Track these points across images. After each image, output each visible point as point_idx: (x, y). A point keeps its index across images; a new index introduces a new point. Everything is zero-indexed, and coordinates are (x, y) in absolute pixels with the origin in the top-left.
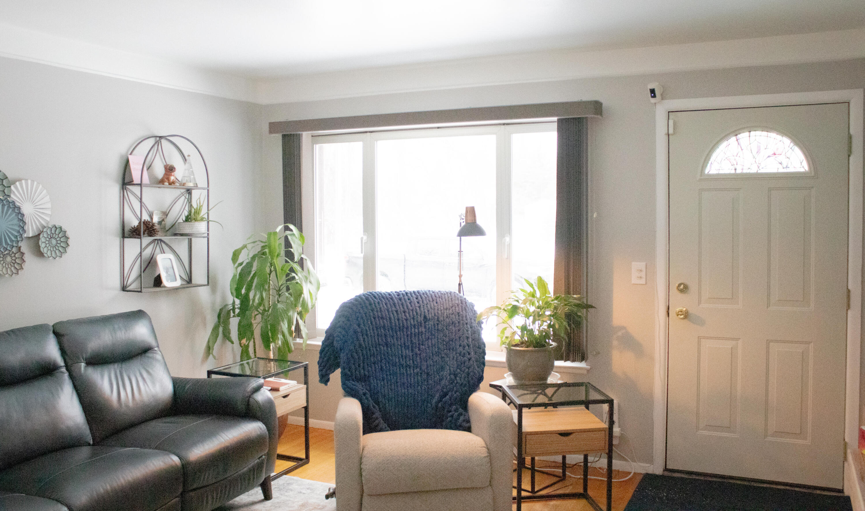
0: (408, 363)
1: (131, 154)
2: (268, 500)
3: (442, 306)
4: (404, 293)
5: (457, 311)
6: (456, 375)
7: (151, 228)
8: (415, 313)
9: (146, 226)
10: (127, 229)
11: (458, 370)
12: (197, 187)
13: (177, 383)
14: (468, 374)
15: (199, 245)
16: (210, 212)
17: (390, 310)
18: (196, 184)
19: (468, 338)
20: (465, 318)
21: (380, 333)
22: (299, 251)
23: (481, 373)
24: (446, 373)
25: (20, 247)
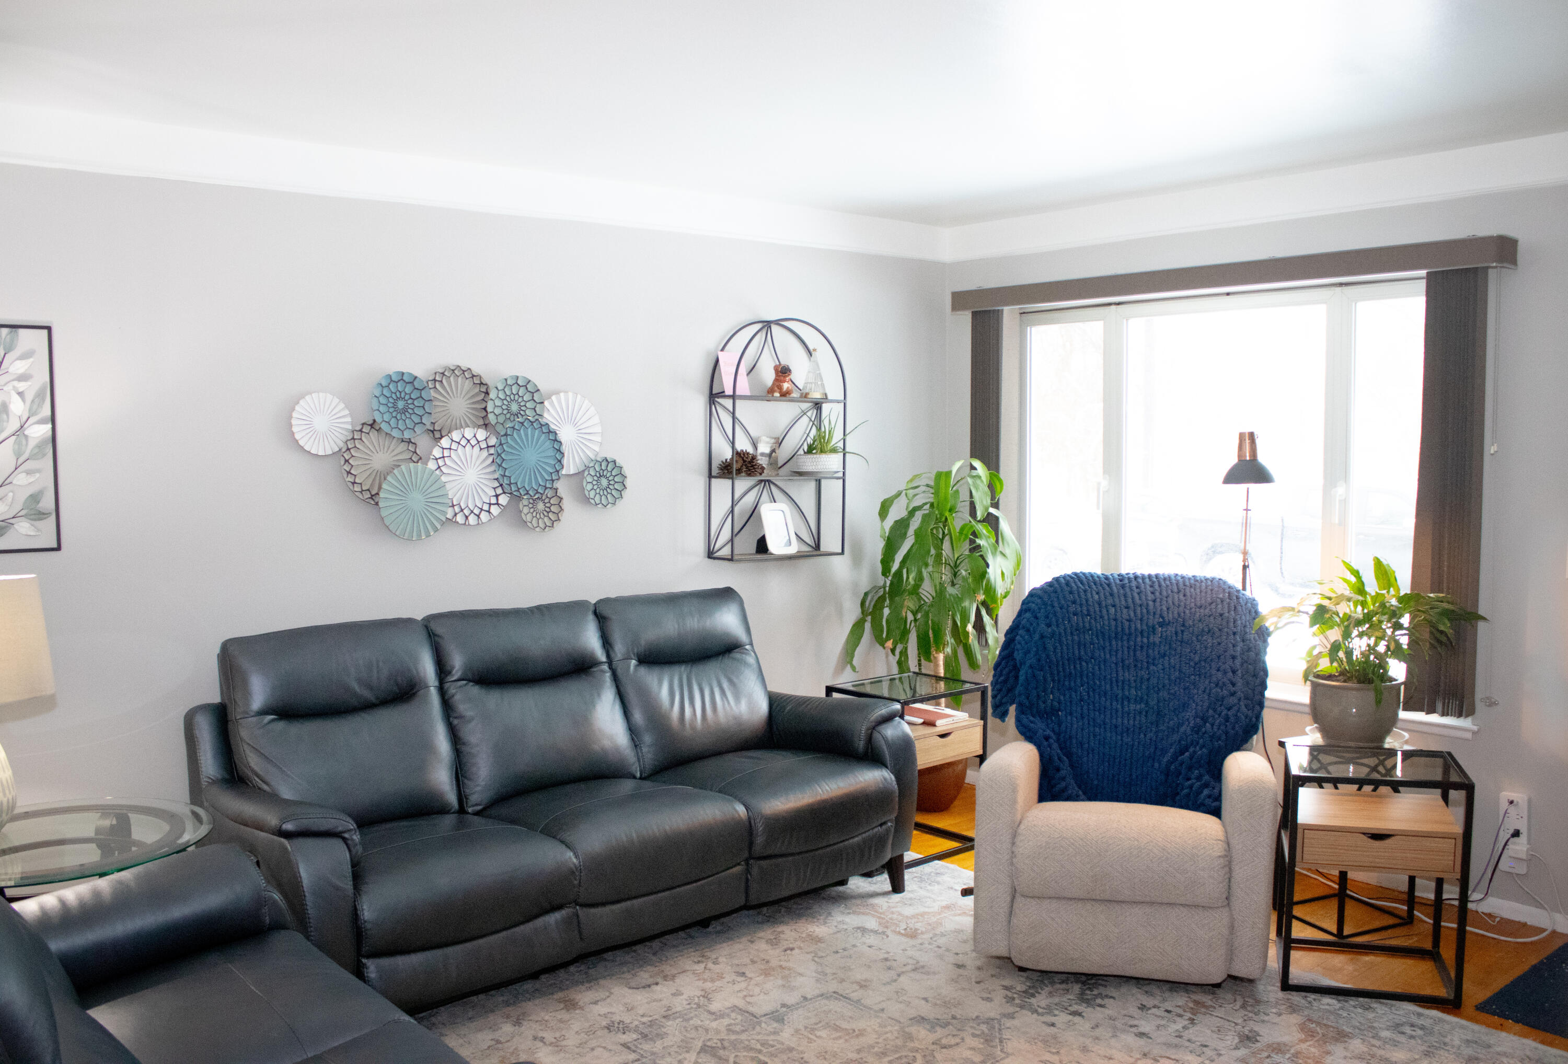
0: (1127, 693)
1: (722, 350)
2: (900, 892)
3: (1193, 600)
4: (1131, 576)
5: (1219, 610)
6: (1204, 720)
7: (750, 462)
8: (1145, 611)
9: (743, 460)
10: (715, 465)
11: (1211, 712)
12: (827, 398)
13: (775, 701)
14: (1227, 719)
15: (832, 489)
16: (848, 438)
17: (1104, 604)
18: (826, 395)
19: (1234, 658)
20: (1231, 624)
21: (1082, 639)
22: (985, 503)
23: (1254, 719)
24: (1189, 714)
25: (556, 489)
